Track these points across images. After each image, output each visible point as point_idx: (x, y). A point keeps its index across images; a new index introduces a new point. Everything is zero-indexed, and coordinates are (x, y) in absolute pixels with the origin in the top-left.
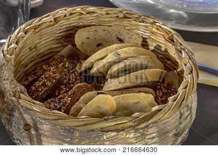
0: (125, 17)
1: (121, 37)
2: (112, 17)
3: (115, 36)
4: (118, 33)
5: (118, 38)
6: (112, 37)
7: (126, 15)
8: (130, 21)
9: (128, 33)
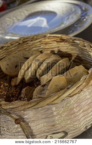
0: (24, 42)
1: (26, 56)
2: (16, 46)
3: (22, 58)
4: (23, 55)
5: (25, 58)
6: (21, 59)
7: (24, 40)
8: (28, 43)
9: (29, 53)
